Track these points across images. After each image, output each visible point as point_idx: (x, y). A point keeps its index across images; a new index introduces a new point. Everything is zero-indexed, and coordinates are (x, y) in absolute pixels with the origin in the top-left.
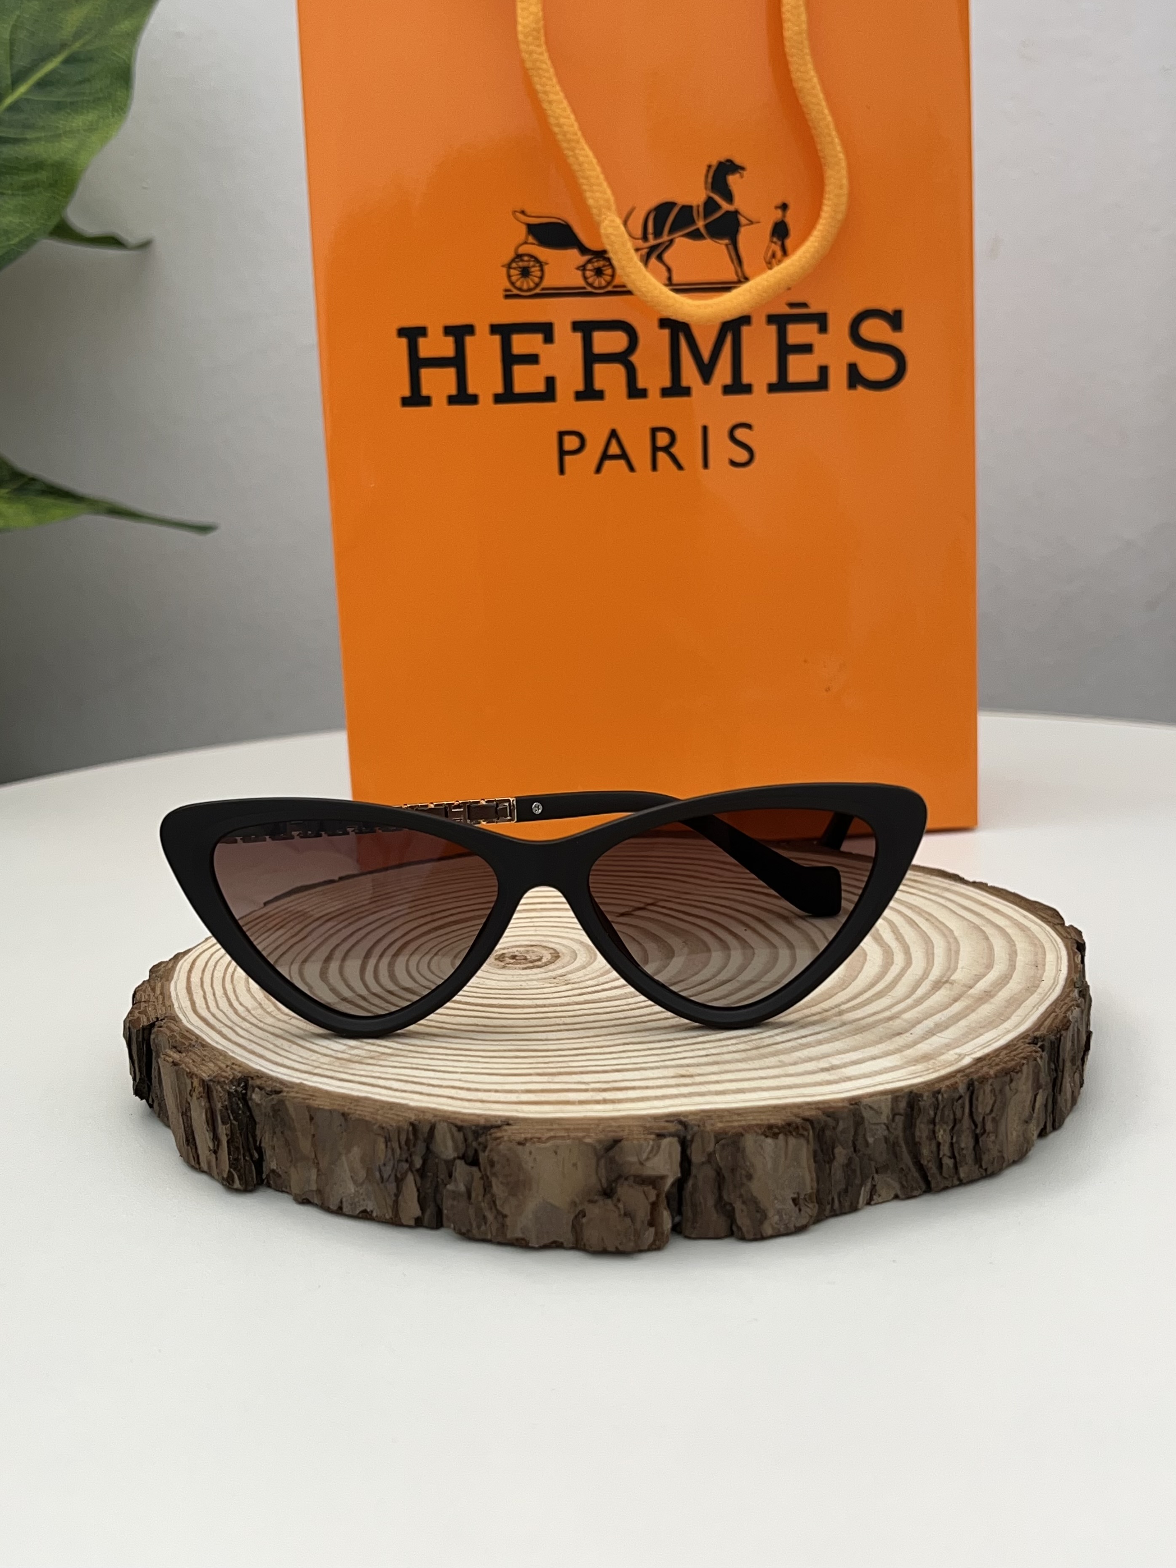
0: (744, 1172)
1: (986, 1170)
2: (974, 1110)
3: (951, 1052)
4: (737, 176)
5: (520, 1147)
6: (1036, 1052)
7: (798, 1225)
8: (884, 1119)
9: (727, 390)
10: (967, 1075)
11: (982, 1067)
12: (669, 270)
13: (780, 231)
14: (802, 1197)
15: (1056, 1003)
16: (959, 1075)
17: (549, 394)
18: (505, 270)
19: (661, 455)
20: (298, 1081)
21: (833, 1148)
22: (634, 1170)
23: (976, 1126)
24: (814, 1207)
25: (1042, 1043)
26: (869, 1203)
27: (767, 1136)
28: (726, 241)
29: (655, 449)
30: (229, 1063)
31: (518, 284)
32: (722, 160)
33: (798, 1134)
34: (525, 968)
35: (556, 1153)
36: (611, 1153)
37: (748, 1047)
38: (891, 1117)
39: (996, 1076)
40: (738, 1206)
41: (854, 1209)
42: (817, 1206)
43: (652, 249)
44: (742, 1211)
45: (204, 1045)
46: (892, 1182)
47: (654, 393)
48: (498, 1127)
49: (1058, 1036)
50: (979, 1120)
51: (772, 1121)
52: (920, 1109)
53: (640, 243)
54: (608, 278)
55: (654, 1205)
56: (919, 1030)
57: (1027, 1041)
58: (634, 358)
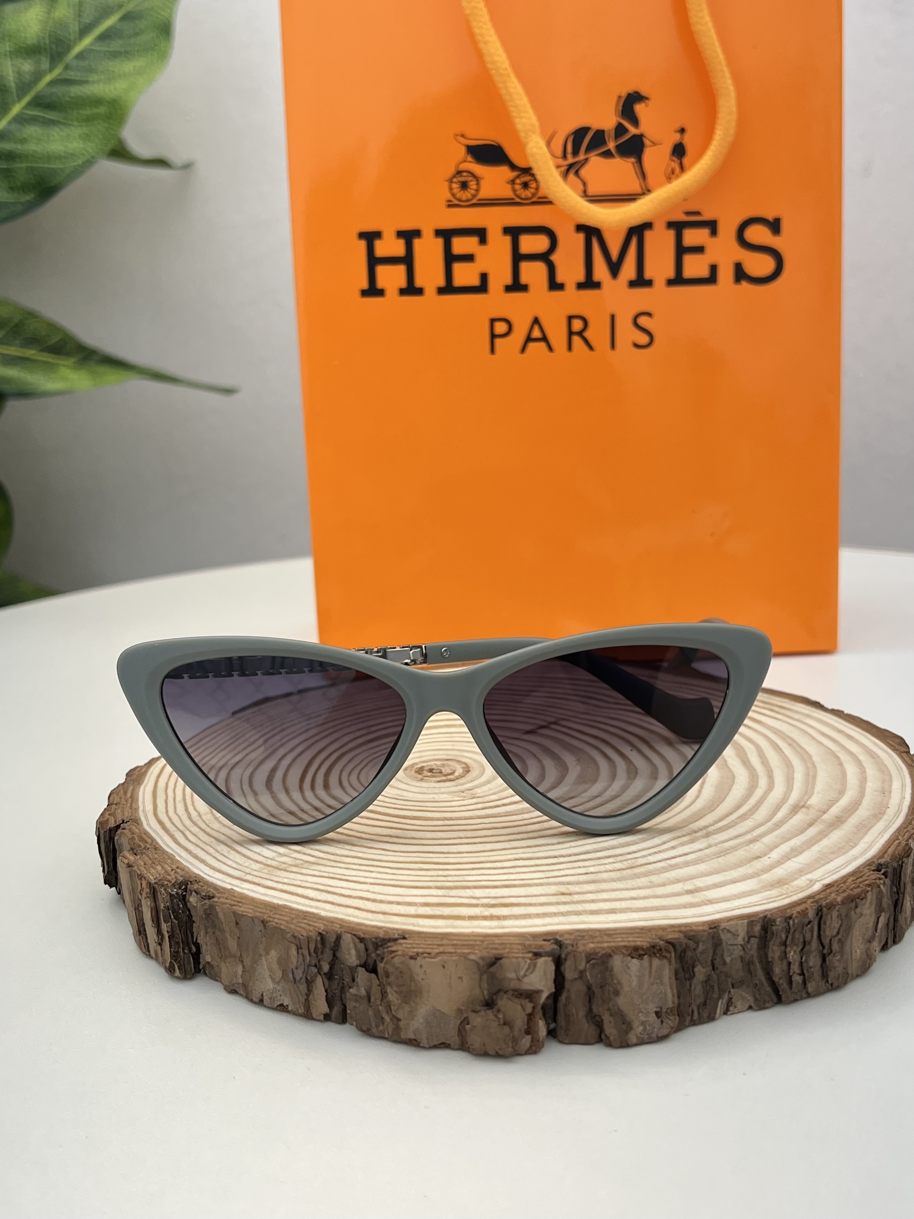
0: (611, 989)
1: (832, 985)
2: (822, 933)
3: (804, 878)
4: (643, 104)
5: (412, 961)
6: (880, 879)
7: (660, 1035)
8: (740, 940)
9: (633, 284)
10: (817, 902)
11: (831, 893)
12: (584, 184)
13: (679, 151)
14: (664, 1010)
15: (899, 830)
16: (809, 901)
17: (482, 287)
18: (447, 183)
19: (576, 339)
20: (229, 887)
21: (693, 967)
22: (514, 985)
23: (823, 947)
24: (675, 1019)
25: (885, 870)
26: (726, 1012)
27: (633, 958)
28: (633, 160)
29: (571, 333)
30: (174, 867)
31: (458, 195)
32: (631, 92)
33: (661, 955)
34: (439, 782)
35: (444, 967)
36: (493, 969)
37: (623, 867)
38: (746, 939)
39: (843, 903)
40: (607, 1018)
41: (711, 1018)
42: (677, 1018)
43: (571, 166)
44: (610, 1022)
45: (157, 848)
46: (747, 995)
47: (571, 287)
48: (395, 940)
49: (900, 863)
50: (826, 942)
51: (639, 943)
52: (773, 933)
53: (561, 162)
54: (533, 191)
55: (530, 1016)
56: (775, 855)
57: (873, 868)
58: (554, 258)
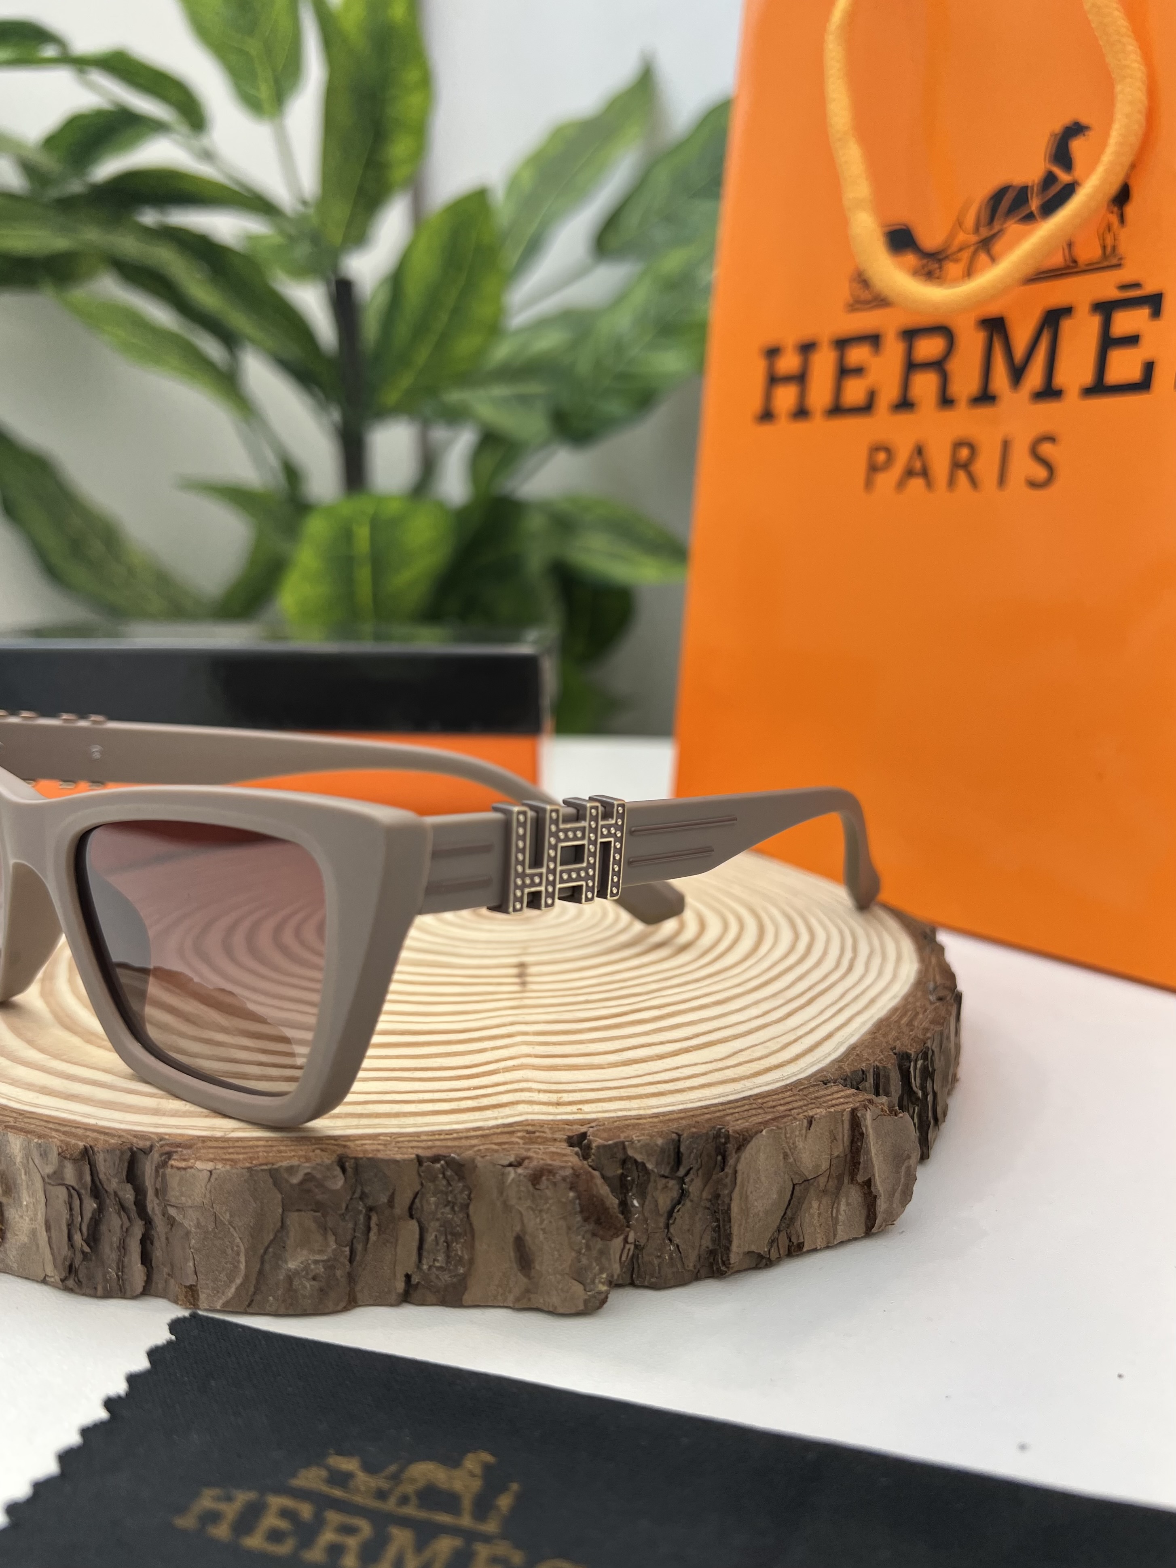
4: (1081, 138)
9: (1038, 396)
13: (1120, 197)
17: (868, 407)
18: (848, 282)
19: (960, 472)
29: (954, 464)
31: (861, 296)
32: (1067, 125)
43: (983, 240)
47: (962, 401)
53: (971, 236)
58: (950, 364)
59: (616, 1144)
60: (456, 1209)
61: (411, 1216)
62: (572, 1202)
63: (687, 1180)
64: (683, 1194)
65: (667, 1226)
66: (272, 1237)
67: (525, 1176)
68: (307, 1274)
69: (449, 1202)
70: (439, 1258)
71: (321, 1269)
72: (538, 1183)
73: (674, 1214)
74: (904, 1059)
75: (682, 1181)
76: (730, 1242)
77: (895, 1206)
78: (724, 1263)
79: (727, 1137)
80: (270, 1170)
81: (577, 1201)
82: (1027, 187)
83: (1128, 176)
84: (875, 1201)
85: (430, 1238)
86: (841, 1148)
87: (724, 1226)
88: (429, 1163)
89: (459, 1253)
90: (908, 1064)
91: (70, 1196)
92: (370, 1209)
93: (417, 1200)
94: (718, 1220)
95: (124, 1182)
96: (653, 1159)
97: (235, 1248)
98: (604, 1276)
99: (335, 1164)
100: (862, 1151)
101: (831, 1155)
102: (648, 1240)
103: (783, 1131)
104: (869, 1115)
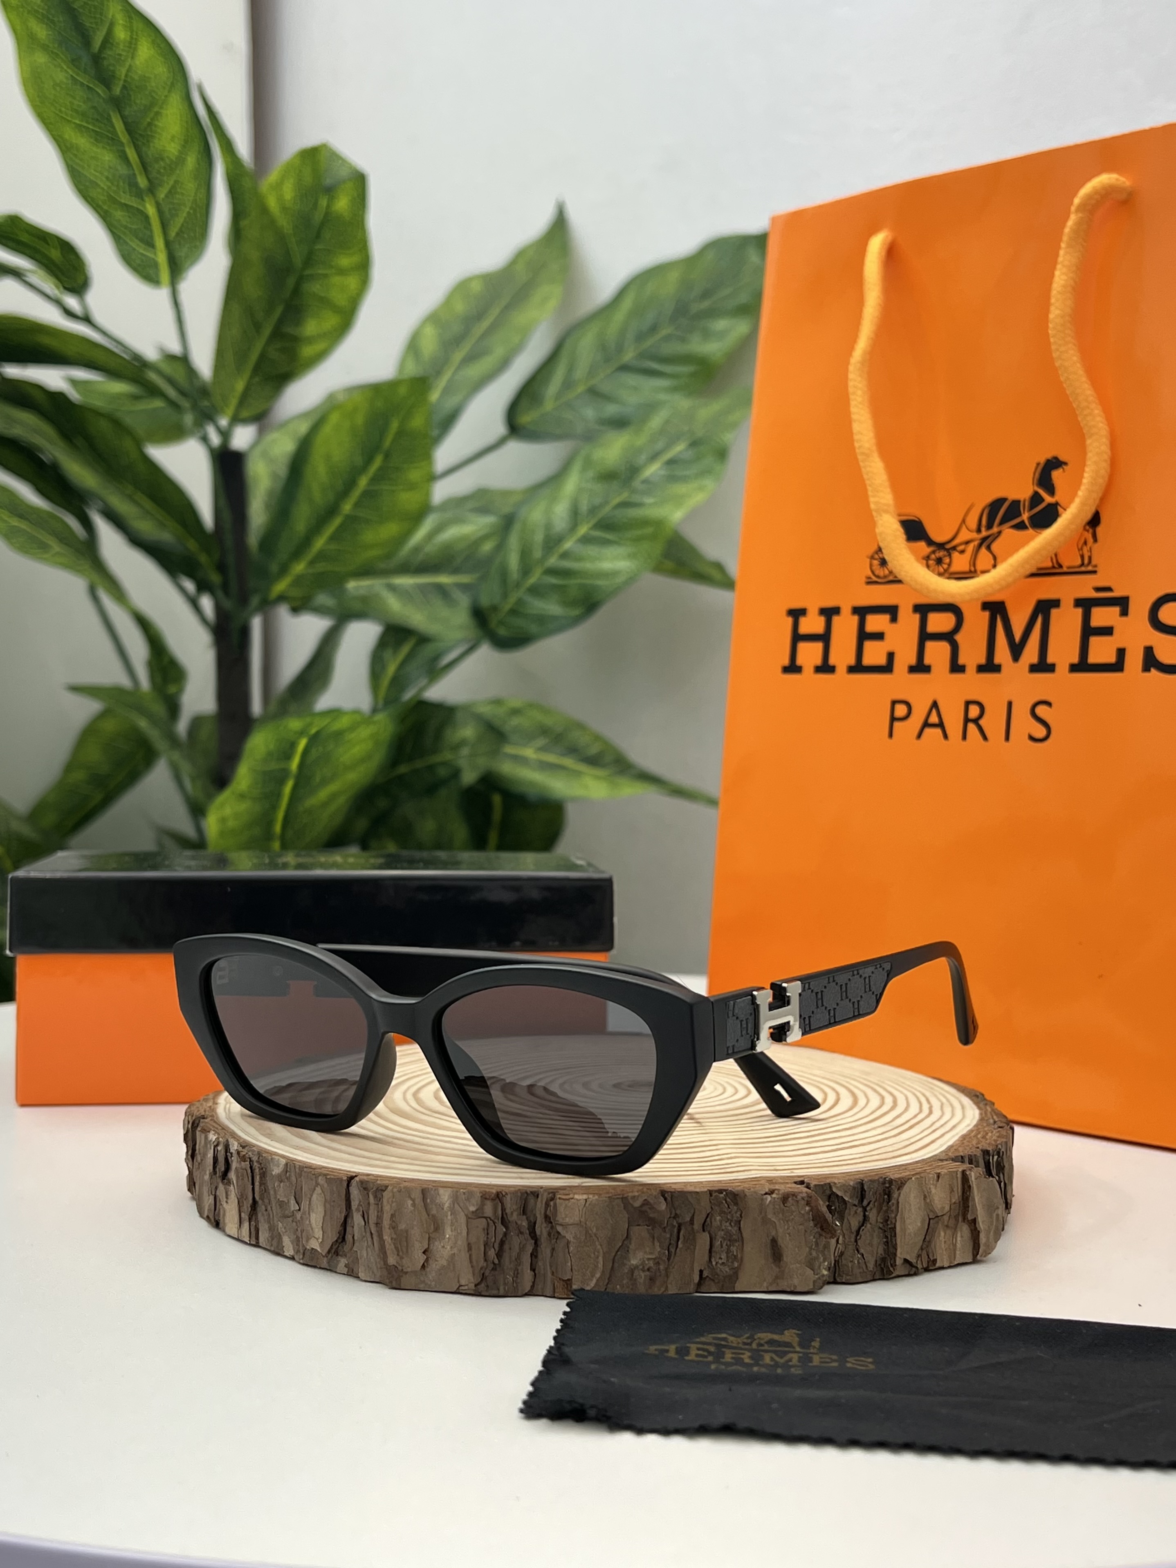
59: (825, 1184)
60: (732, 1224)
61: (704, 1231)
62: (808, 1213)
63: (868, 1209)
64: (865, 1218)
65: (856, 1241)
66: (620, 1244)
67: (778, 1198)
68: (644, 1267)
69: (728, 1219)
70: (722, 1257)
71: (651, 1264)
72: (786, 1203)
73: (861, 1232)
74: (986, 1153)
75: (865, 1210)
76: (896, 1249)
77: (990, 1241)
78: (891, 1265)
79: (891, 1181)
80: (622, 1198)
81: (811, 1213)
82: (1019, 502)
83: (1098, 506)
84: (979, 1235)
85: (717, 1244)
86: (957, 1196)
87: (891, 1239)
88: (717, 1194)
89: (735, 1254)
90: (988, 1158)
91: (488, 1224)
92: (680, 1226)
93: (708, 1219)
94: (887, 1237)
95: (520, 1215)
96: (848, 1194)
97: (596, 1253)
98: (826, 1264)
99: (660, 1195)
100: (970, 1198)
101: (950, 1201)
102: (845, 1248)
103: (924, 1179)
104: (973, 1174)
